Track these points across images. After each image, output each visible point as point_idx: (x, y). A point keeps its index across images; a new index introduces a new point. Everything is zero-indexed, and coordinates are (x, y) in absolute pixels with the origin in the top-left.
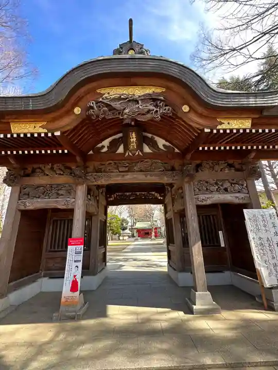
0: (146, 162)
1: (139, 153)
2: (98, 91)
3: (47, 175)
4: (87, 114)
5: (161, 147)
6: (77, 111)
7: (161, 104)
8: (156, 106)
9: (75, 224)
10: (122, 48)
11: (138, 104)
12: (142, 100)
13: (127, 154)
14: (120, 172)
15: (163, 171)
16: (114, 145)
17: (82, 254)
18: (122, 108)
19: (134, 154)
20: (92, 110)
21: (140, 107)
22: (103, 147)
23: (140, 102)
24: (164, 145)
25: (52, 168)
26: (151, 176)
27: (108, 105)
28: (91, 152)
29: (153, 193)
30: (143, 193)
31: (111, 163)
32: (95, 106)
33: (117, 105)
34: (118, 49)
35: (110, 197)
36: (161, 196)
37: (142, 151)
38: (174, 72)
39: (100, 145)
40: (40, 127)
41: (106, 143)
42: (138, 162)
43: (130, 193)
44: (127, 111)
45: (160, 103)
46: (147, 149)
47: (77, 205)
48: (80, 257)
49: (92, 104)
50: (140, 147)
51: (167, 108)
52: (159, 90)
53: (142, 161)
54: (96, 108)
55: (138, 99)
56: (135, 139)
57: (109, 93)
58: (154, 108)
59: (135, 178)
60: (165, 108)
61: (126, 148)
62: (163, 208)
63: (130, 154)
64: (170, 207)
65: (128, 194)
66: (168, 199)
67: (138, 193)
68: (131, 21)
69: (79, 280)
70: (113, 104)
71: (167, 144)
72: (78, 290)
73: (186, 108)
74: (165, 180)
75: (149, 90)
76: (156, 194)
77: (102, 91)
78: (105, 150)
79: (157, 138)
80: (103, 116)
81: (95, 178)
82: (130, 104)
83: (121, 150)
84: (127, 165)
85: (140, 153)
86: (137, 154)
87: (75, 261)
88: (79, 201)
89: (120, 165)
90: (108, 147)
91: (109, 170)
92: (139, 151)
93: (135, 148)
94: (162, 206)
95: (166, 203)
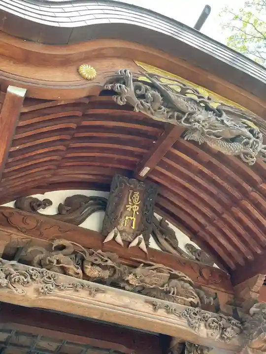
0: (158, 270)
1: (139, 243)
4: (109, 87)
5: (181, 246)
6: (87, 70)
13: (110, 237)
14: (86, 277)
20: (123, 86)
22: (48, 203)
24: (188, 246)
26: (168, 310)
39: (40, 197)
41: (57, 197)
42: (136, 267)
46: (153, 243)
53: (146, 265)
56: (136, 208)
63: (119, 239)
78: (51, 211)
83: (92, 223)
84: (110, 263)
86: (134, 243)
89: (88, 258)
90: (60, 208)
91: (58, 262)
92: (141, 236)
93: (133, 228)
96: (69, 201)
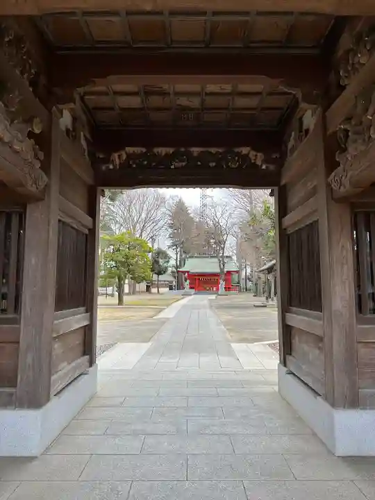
29: (245, 150)
30: (213, 150)
35: (107, 160)
36: (269, 161)
43: (171, 150)
65: (162, 151)
67: (196, 150)
76: (252, 153)
94: (271, 195)
95: (283, 182)
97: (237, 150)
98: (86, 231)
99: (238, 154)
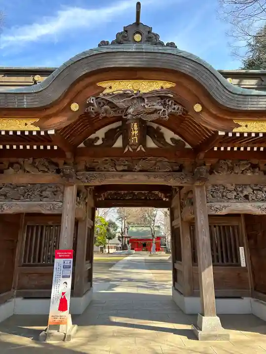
0: (150, 160)
1: (141, 148)
2: (99, 84)
3: (28, 172)
4: (86, 111)
5: (169, 141)
6: (75, 107)
7: (170, 103)
8: (164, 105)
9: (63, 233)
10: (126, 31)
11: (144, 102)
12: (147, 98)
13: (127, 149)
14: (117, 171)
15: (170, 171)
16: (110, 136)
17: (71, 269)
18: (126, 107)
19: (135, 150)
20: (92, 107)
21: (146, 106)
22: (97, 138)
23: (146, 100)
24: (172, 139)
25: (33, 164)
26: (155, 177)
27: (109, 103)
28: (82, 145)
29: (157, 192)
30: (143, 192)
31: (107, 160)
32: (95, 104)
33: (120, 103)
34: (121, 33)
35: (99, 196)
36: (166, 197)
37: (144, 146)
38: (186, 69)
39: (93, 136)
40: (32, 124)
41: (101, 133)
42: (140, 159)
43: (126, 192)
44: (131, 110)
45: (169, 101)
46: (151, 144)
47: (65, 210)
48: (69, 272)
49: (92, 100)
50: (143, 141)
51: (176, 107)
52: (168, 85)
53: (144, 159)
54: (96, 106)
55: (143, 97)
56: (136, 132)
57: (110, 88)
58: (161, 107)
59: (136, 179)
60: (173, 106)
61: (126, 142)
62: (168, 212)
63: (130, 149)
64: (177, 212)
65: (123, 192)
66: (175, 202)
68: (139, 4)
69: (68, 298)
70: (115, 101)
71: (177, 137)
72: (67, 310)
73: (198, 108)
74: (172, 182)
75: (156, 86)
76: (160, 194)
77: (104, 85)
78: (100, 142)
79: (164, 130)
80: (104, 115)
81: (87, 178)
82: (135, 101)
83: (119, 143)
84: (126, 163)
85: (143, 149)
86: (139, 149)
87: (63, 277)
88: (68, 205)
89: (117, 163)
90: (103, 139)
91: (105, 168)
92: (141, 146)
93: (137, 142)
94: (168, 210)
95: (172, 206)
96: (106, 134)
97: (153, 192)
98: (91, 227)
99: (154, 194)
